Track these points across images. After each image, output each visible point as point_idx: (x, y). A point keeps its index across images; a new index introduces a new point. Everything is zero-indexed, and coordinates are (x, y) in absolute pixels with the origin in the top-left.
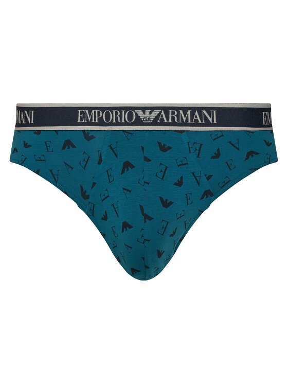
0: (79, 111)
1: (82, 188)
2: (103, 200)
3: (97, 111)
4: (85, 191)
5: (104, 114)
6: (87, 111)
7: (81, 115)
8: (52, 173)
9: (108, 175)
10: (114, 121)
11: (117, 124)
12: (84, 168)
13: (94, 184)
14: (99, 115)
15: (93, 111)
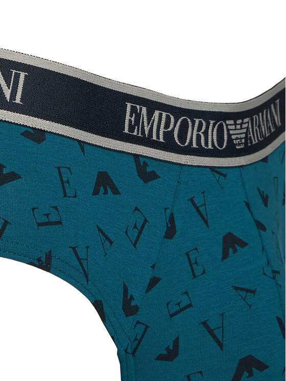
0: (129, 105)
1: (126, 289)
2: (172, 316)
3: (164, 114)
4: (132, 298)
5: (179, 123)
6: (144, 110)
7: (131, 116)
8: (76, 253)
9: (190, 262)
10: (194, 145)
11: (200, 152)
12: (135, 245)
13: (154, 281)
14: (167, 126)
15: (157, 113)
